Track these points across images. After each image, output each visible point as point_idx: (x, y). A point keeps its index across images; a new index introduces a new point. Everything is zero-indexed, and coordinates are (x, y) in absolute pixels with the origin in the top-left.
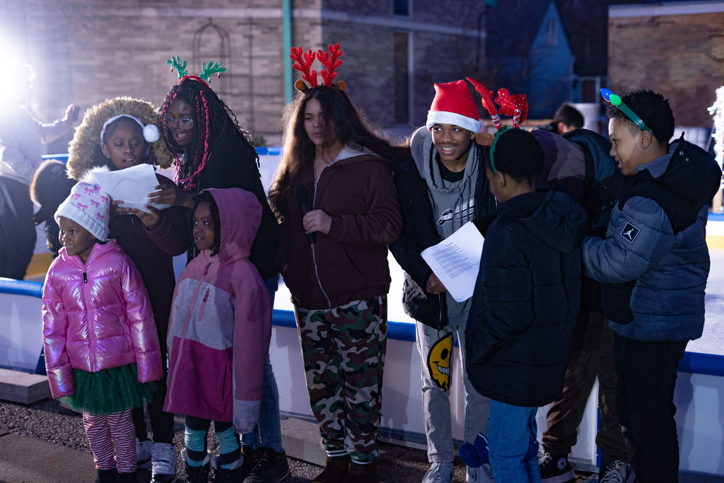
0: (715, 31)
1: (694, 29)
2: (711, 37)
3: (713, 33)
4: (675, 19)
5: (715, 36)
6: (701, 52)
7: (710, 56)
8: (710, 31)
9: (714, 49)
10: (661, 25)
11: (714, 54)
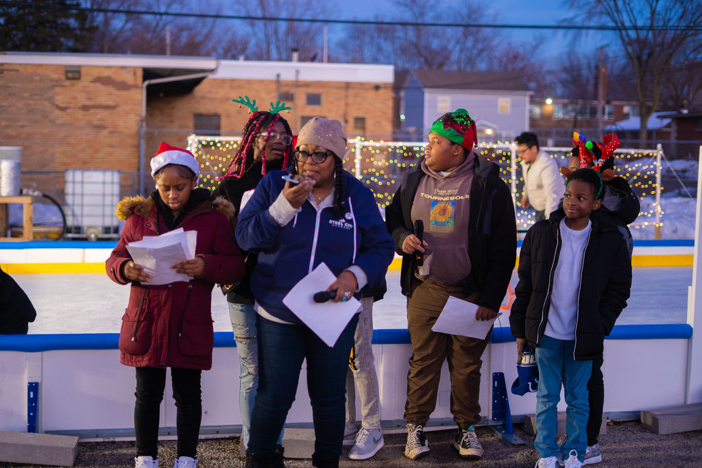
0: (57, 81)
1: (38, 78)
2: (53, 87)
3: (55, 84)
4: (18, 68)
5: (56, 86)
6: (45, 100)
7: (53, 105)
8: (52, 81)
9: (57, 98)
10: (5, 73)
11: (57, 103)
